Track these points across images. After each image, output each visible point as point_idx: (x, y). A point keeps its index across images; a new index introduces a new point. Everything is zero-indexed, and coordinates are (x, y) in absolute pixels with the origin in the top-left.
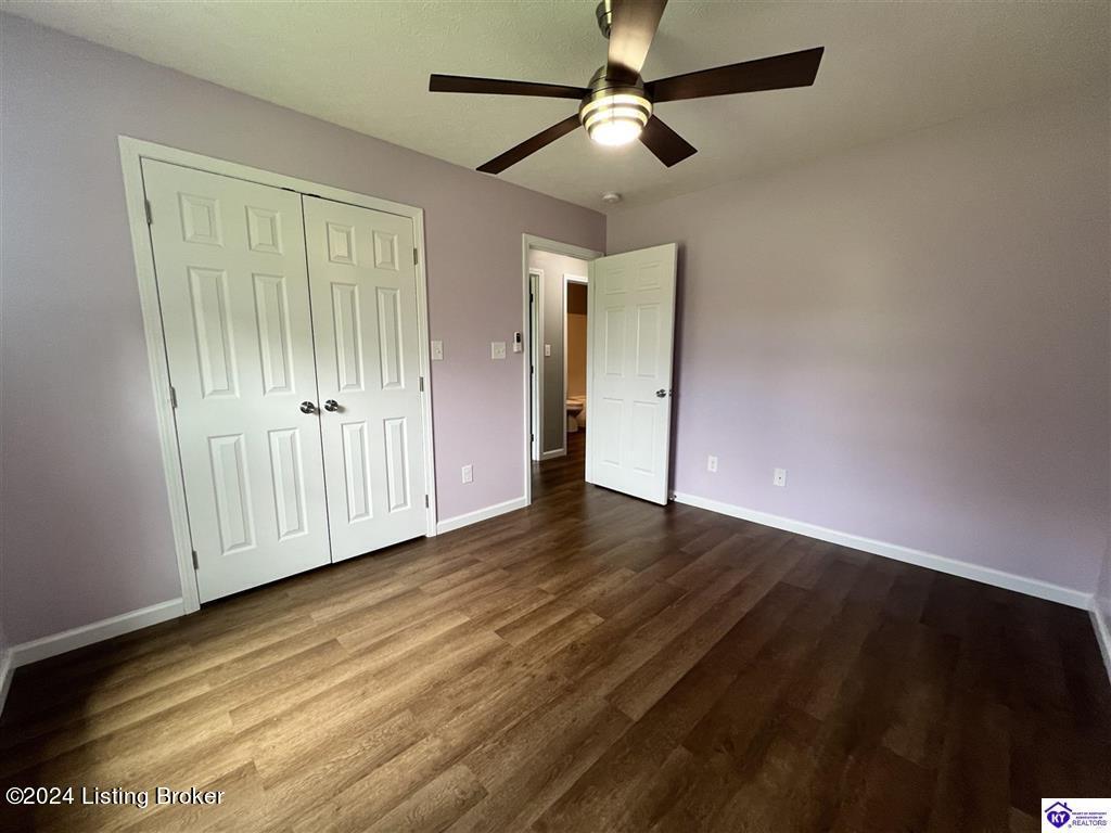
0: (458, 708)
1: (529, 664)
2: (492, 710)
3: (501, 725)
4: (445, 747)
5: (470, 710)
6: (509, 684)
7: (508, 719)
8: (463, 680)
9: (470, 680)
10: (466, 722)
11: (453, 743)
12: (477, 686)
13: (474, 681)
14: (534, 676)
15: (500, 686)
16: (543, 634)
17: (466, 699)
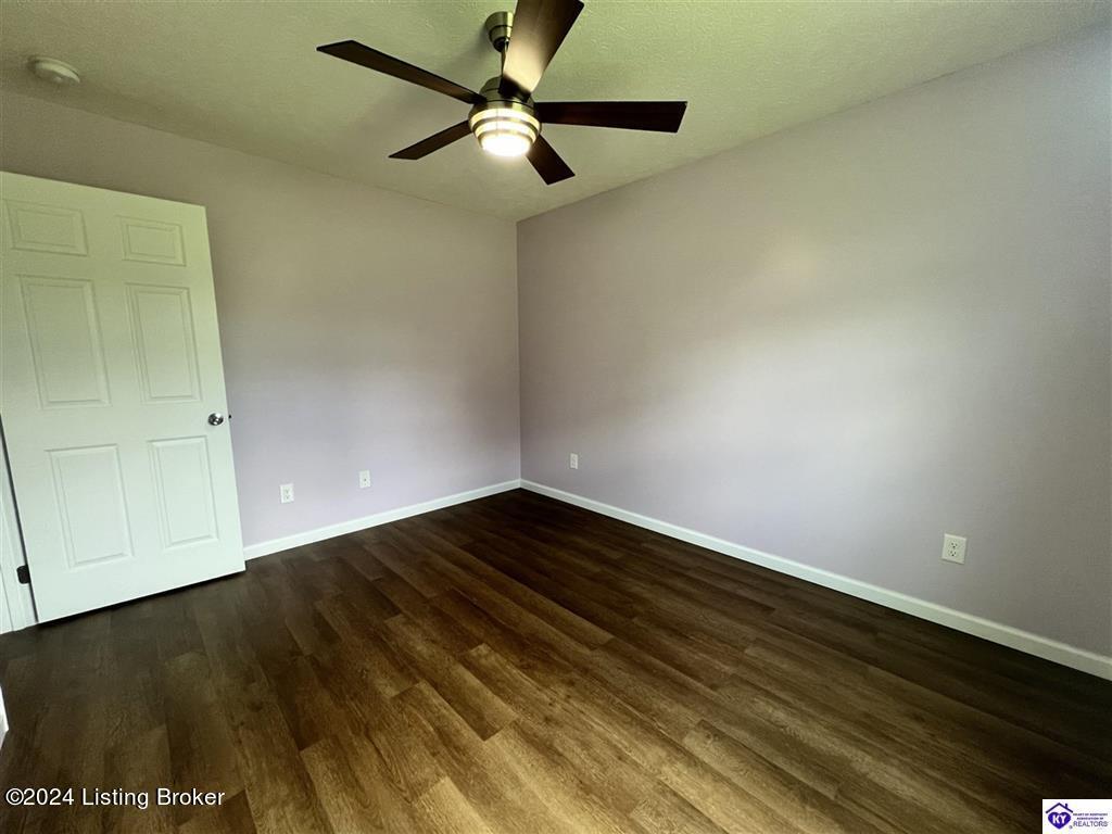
0: (620, 759)
1: (548, 700)
2: (617, 726)
3: (634, 718)
4: (669, 761)
5: (620, 746)
6: (582, 715)
7: (627, 713)
8: (577, 762)
9: (577, 755)
10: (636, 747)
11: (663, 754)
12: (585, 745)
13: (579, 750)
14: (569, 697)
15: (584, 723)
16: (499, 692)
17: (607, 754)
